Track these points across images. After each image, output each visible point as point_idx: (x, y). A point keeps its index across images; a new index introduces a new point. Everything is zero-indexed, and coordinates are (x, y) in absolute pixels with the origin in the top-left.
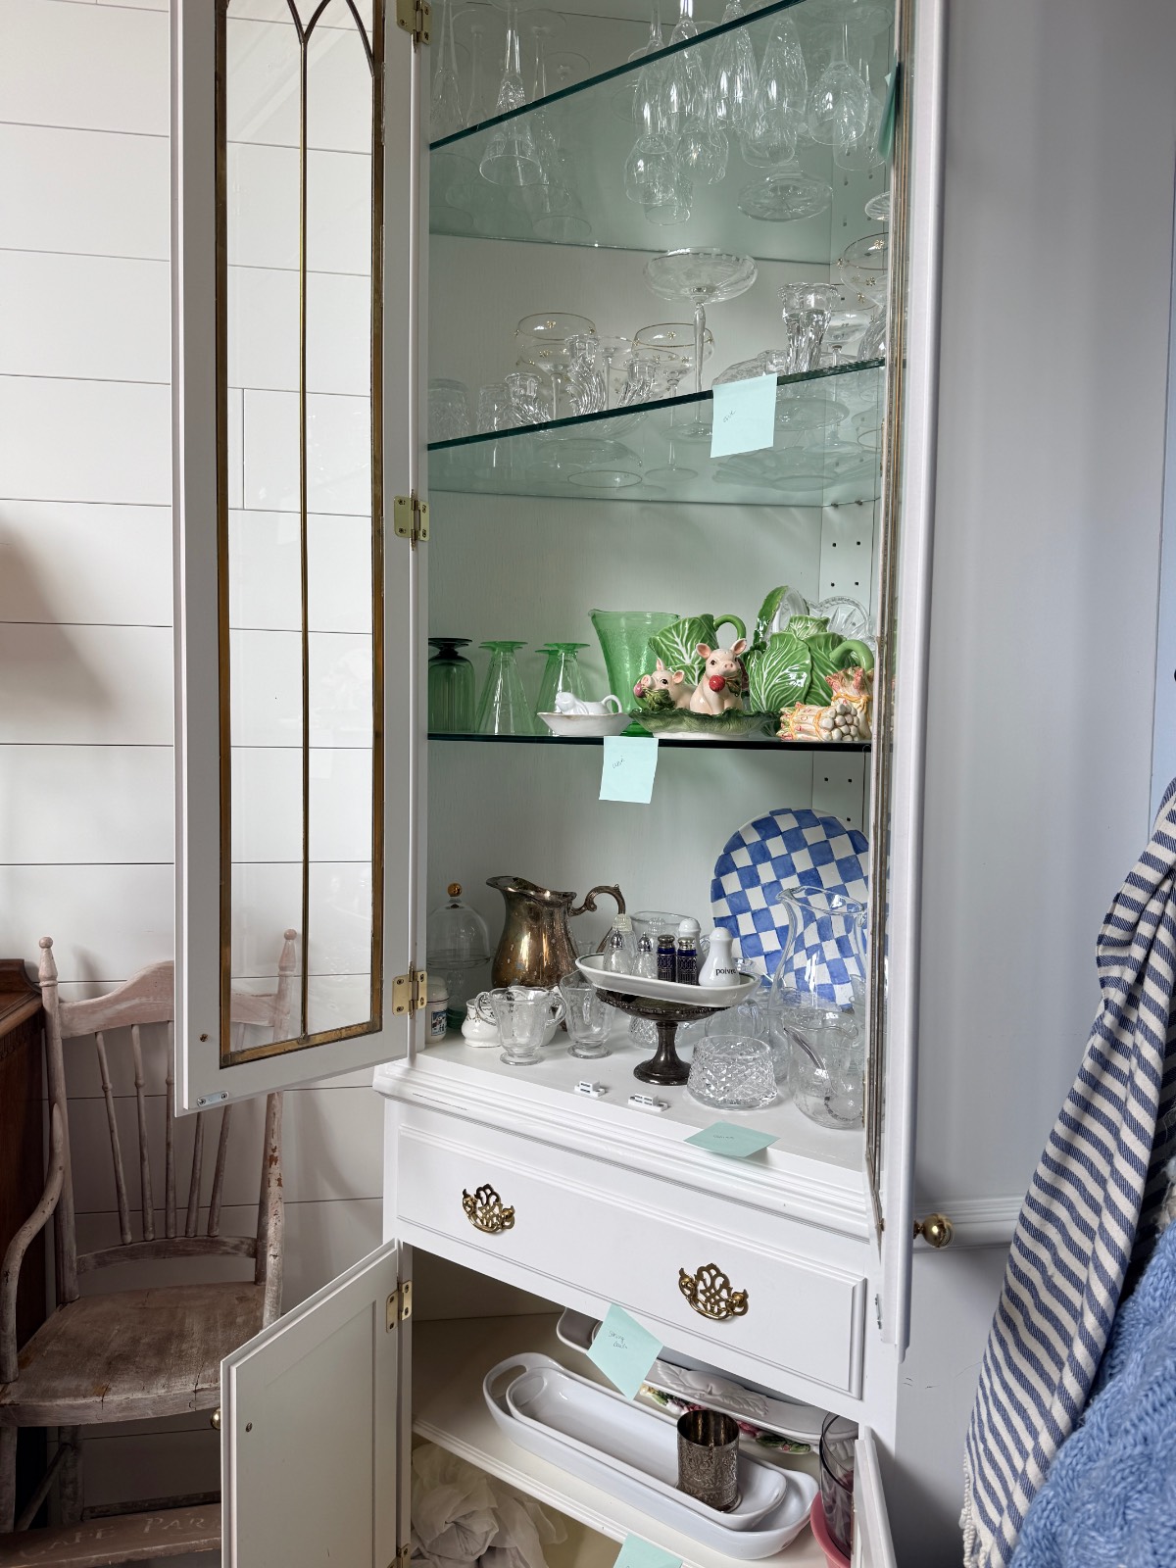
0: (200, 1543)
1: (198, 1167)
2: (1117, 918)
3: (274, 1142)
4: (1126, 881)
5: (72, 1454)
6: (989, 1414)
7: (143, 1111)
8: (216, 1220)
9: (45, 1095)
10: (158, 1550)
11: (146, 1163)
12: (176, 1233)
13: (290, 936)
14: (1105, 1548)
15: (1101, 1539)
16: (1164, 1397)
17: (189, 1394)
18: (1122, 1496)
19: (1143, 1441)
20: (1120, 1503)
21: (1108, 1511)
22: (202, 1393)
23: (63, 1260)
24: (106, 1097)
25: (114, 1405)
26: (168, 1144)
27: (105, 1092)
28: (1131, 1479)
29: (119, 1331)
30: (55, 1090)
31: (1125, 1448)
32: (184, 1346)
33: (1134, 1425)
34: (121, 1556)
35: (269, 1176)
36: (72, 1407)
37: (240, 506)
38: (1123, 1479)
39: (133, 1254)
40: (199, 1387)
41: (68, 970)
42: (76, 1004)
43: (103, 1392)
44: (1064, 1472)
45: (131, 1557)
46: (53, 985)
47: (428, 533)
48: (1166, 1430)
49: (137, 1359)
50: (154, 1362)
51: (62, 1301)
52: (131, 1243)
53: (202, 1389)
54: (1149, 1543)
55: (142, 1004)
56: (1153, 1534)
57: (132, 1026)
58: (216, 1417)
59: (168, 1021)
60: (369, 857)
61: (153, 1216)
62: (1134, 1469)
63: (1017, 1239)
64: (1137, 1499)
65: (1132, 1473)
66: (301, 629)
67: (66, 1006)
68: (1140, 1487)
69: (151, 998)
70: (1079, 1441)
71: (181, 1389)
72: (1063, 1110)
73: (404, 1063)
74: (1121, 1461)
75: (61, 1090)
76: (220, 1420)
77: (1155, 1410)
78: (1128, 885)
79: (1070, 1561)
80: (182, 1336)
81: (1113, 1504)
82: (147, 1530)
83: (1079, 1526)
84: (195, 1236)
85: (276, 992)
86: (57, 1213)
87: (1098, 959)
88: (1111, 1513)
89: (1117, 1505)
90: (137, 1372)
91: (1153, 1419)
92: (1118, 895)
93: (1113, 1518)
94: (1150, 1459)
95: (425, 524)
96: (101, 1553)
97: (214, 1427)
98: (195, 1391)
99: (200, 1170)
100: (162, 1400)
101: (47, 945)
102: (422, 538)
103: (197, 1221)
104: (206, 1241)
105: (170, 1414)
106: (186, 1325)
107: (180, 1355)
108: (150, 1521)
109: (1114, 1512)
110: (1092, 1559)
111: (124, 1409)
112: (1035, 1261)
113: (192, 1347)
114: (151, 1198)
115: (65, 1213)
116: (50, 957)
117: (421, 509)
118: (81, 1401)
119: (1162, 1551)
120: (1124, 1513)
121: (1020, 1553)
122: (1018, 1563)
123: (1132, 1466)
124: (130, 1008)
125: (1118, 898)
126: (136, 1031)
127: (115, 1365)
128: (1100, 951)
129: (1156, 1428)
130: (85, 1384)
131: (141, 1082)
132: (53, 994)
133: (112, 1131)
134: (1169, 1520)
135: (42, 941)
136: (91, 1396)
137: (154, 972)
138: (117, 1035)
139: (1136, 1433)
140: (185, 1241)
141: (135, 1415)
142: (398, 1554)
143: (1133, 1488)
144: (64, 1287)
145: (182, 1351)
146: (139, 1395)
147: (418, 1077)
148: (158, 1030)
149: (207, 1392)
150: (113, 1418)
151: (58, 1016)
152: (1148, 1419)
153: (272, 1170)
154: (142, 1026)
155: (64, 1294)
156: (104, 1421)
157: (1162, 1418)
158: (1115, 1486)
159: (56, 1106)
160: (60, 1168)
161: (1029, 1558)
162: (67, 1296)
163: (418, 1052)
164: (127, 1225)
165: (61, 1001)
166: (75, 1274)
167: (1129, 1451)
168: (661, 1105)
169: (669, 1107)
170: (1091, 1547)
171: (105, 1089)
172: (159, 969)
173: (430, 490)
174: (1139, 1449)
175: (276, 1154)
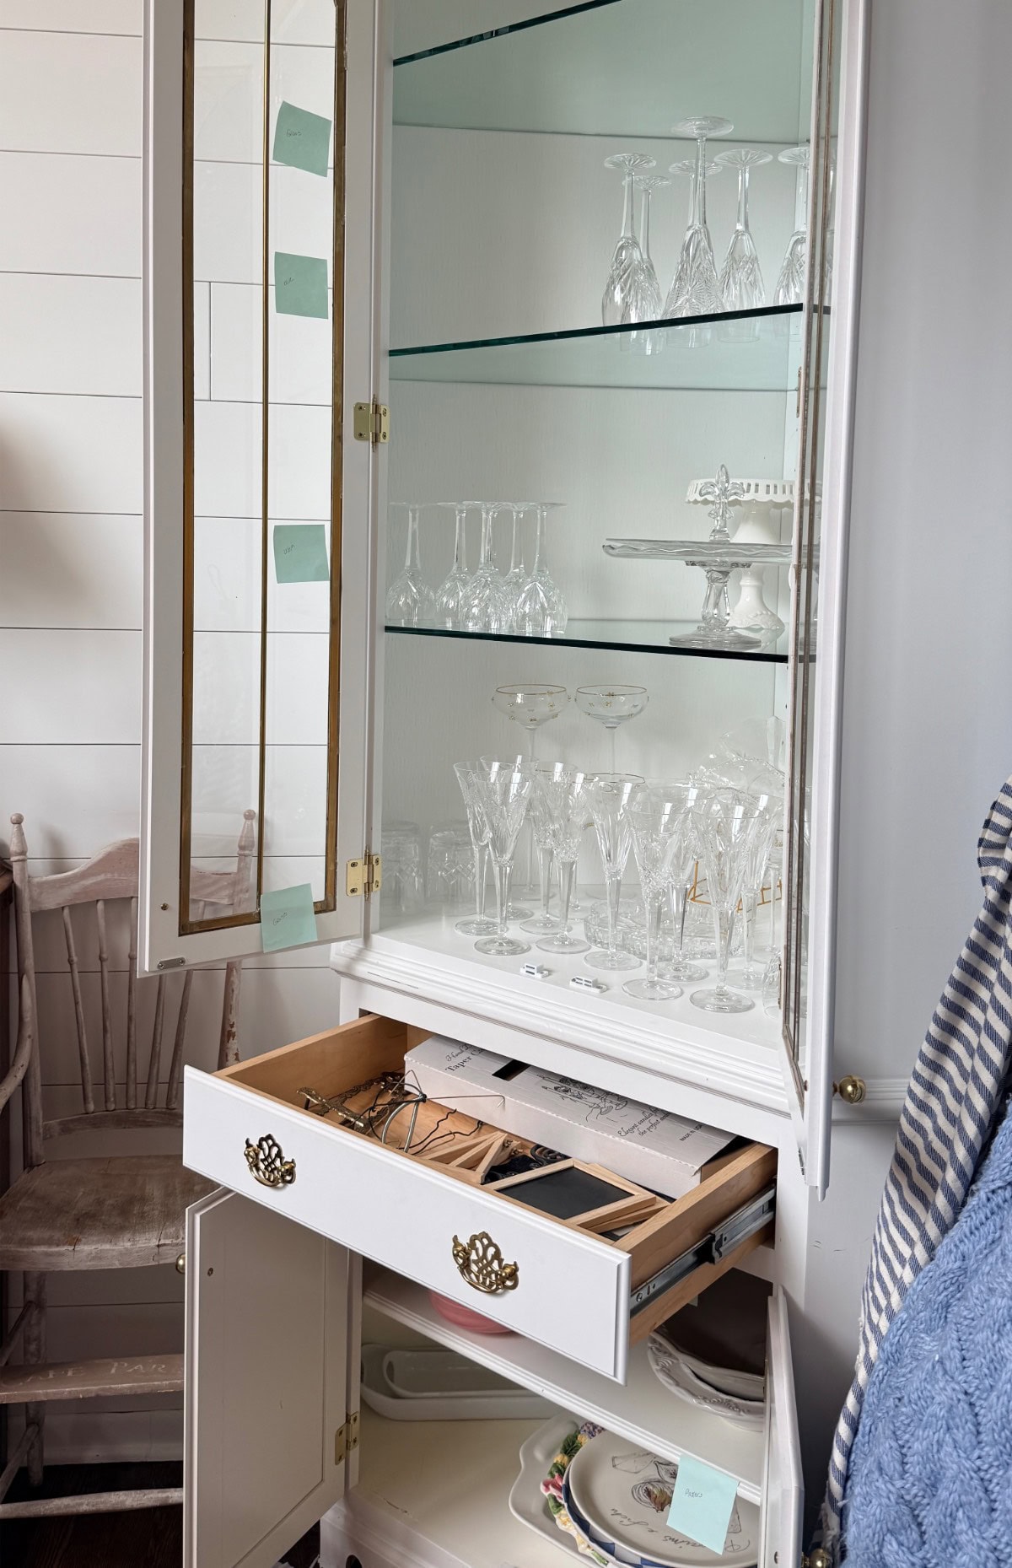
0: (162, 1384)
1: (158, 1041)
2: (994, 823)
3: (233, 1018)
4: (1001, 791)
5: (36, 1312)
6: (878, 1266)
7: (106, 985)
8: (174, 1092)
9: (13, 968)
10: (125, 1388)
11: (109, 1035)
12: (136, 1104)
13: (249, 816)
14: (929, 1345)
15: (928, 1339)
16: (978, 1222)
17: (152, 1248)
18: (944, 1303)
19: (961, 1258)
20: (942, 1309)
21: (934, 1315)
22: (164, 1248)
23: (30, 1123)
24: (72, 972)
25: (84, 1254)
26: (130, 1018)
27: (71, 965)
28: (951, 1289)
29: (84, 1192)
30: (24, 962)
31: (948, 1263)
32: (146, 1209)
33: (956, 1246)
34: (91, 1391)
35: (227, 1051)
36: (47, 1254)
37: (207, 398)
38: (945, 1289)
39: (96, 1122)
40: (162, 1242)
41: (36, 847)
42: (44, 879)
43: (75, 1242)
44: (915, 1297)
45: (100, 1393)
46: (24, 860)
47: (387, 435)
48: (977, 1248)
49: (103, 1217)
50: (119, 1220)
51: (29, 1164)
52: (93, 1113)
53: (164, 1245)
54: (955, 1333)
55: (107, 880)
56: (959, 1326)
57: (98, 901)
58: (181, 1262)
59: (132, 897)
60: (325, 741)
61: (114, 1090)
62: (954, 1281)
63: (905, 1110)
64: (955, 1305)
65: (952, 1284)
66: (261, 517)
67: (36, 880)
68: (958, 1295)
69: (116, 875)
70: (929, 1272)
71: (145, 1243)
72: (944, 994)
73: (358, 943)
74: (944, 1274)
75: (30, 963)
76: (184, 1265)
77: (971, 1233)
78: (1002, 794)
79: (905, 1360)
80: (143, 1200)
81: (937, 1310)
82: (113, 1371)
83: (914, 1331)
84: (155, 1108)
85: (236, 871)
86: (24, 1083)
87: (979, 860)
88: (936, 1316)
89: (940, 1311)
90: (104, 1228)
91: (969, 1240)
92: (995, 803)
93: (937, 1321)
94: (966, 1272)
95: (385, 428)
96: (74, 1387)
97: (179, 1270)
98: (158, 1246)
99: (160, 1044)
100: (128, 1252)
101: (18, 821)
102: (382, 440)
103: (156, 1093)
104: (165, 1113)
105: (135, 1266)
106: (147, 1191)
107: (142, 1215)
108: (116, 1364)
109: (938, 1316)
110: (919, 1354)
111: (93, 1259)
112: (919, 1128)
113: (153, 1210)
114: (113, 1069)
115: (33, 1080)
116: (21, 833)
117: (382, 412)
118: (55, 1249)
119: (964, 1338)
120: (946, 1317)
121: (878, 1365)
122: (876, 1374)
123: (952, 1278)
124: (95, 883)
125: (995, 806)
126: (100, 905)
127: (83, 1223)
128: (981, 852)
129: (971, 1247)
130: (57, 1235)
131: (104, 956)
132: (23, 870)
133: (76, 1003)
134: (970, 1314)
135: (14, 817)
136: (64, 1245)
137: (119, 849)
138: (82, 909)
139: (957, 1252)
140: (143, 1112)
141: (103, 1265)
142: (348, 1421)
143: (953, 1297)
144: (32, 1151)
145: (144, 1213)
146: (107, 1247)
147: (372, 956)
148: (124, 904)
149: (169, 1247)
150: (83, 1266)
151: (27, 890)
152: (966, 1240)
153: (229, 1045)
154: (106, 902)
155: (31, 1158)
156: (75, 1269)
157: (977, 1238)
158: (939, 1295)
159: (25, 977)
160: (29, 1037)
161: (885, 1369)
162: (34, 1159)
163: (374, 933)
164: (90, 1095)
165: (29, 877)
166: (42, 1139)
167: (950, 1266)
168: (599, 988)
169: (608, 989)
170: (920, 1345)
171: (70, 962)
172: (124, 845)
173: (390, 379)
174: (958, 1264)
175: (234, 1030)
